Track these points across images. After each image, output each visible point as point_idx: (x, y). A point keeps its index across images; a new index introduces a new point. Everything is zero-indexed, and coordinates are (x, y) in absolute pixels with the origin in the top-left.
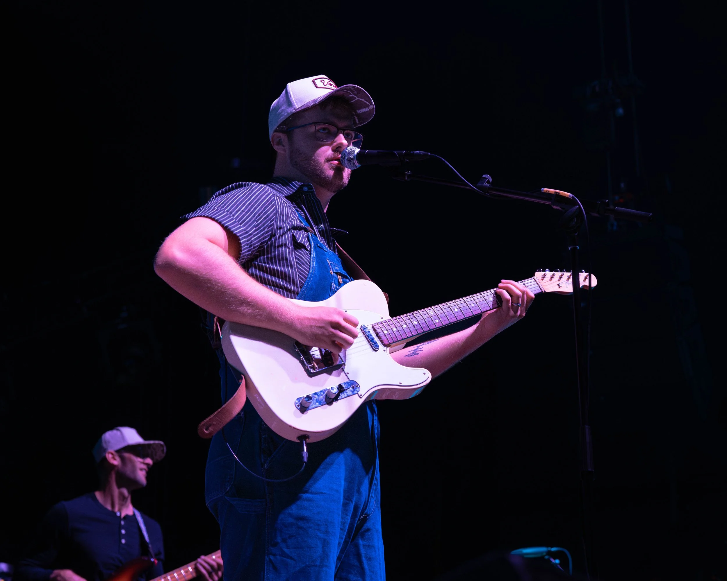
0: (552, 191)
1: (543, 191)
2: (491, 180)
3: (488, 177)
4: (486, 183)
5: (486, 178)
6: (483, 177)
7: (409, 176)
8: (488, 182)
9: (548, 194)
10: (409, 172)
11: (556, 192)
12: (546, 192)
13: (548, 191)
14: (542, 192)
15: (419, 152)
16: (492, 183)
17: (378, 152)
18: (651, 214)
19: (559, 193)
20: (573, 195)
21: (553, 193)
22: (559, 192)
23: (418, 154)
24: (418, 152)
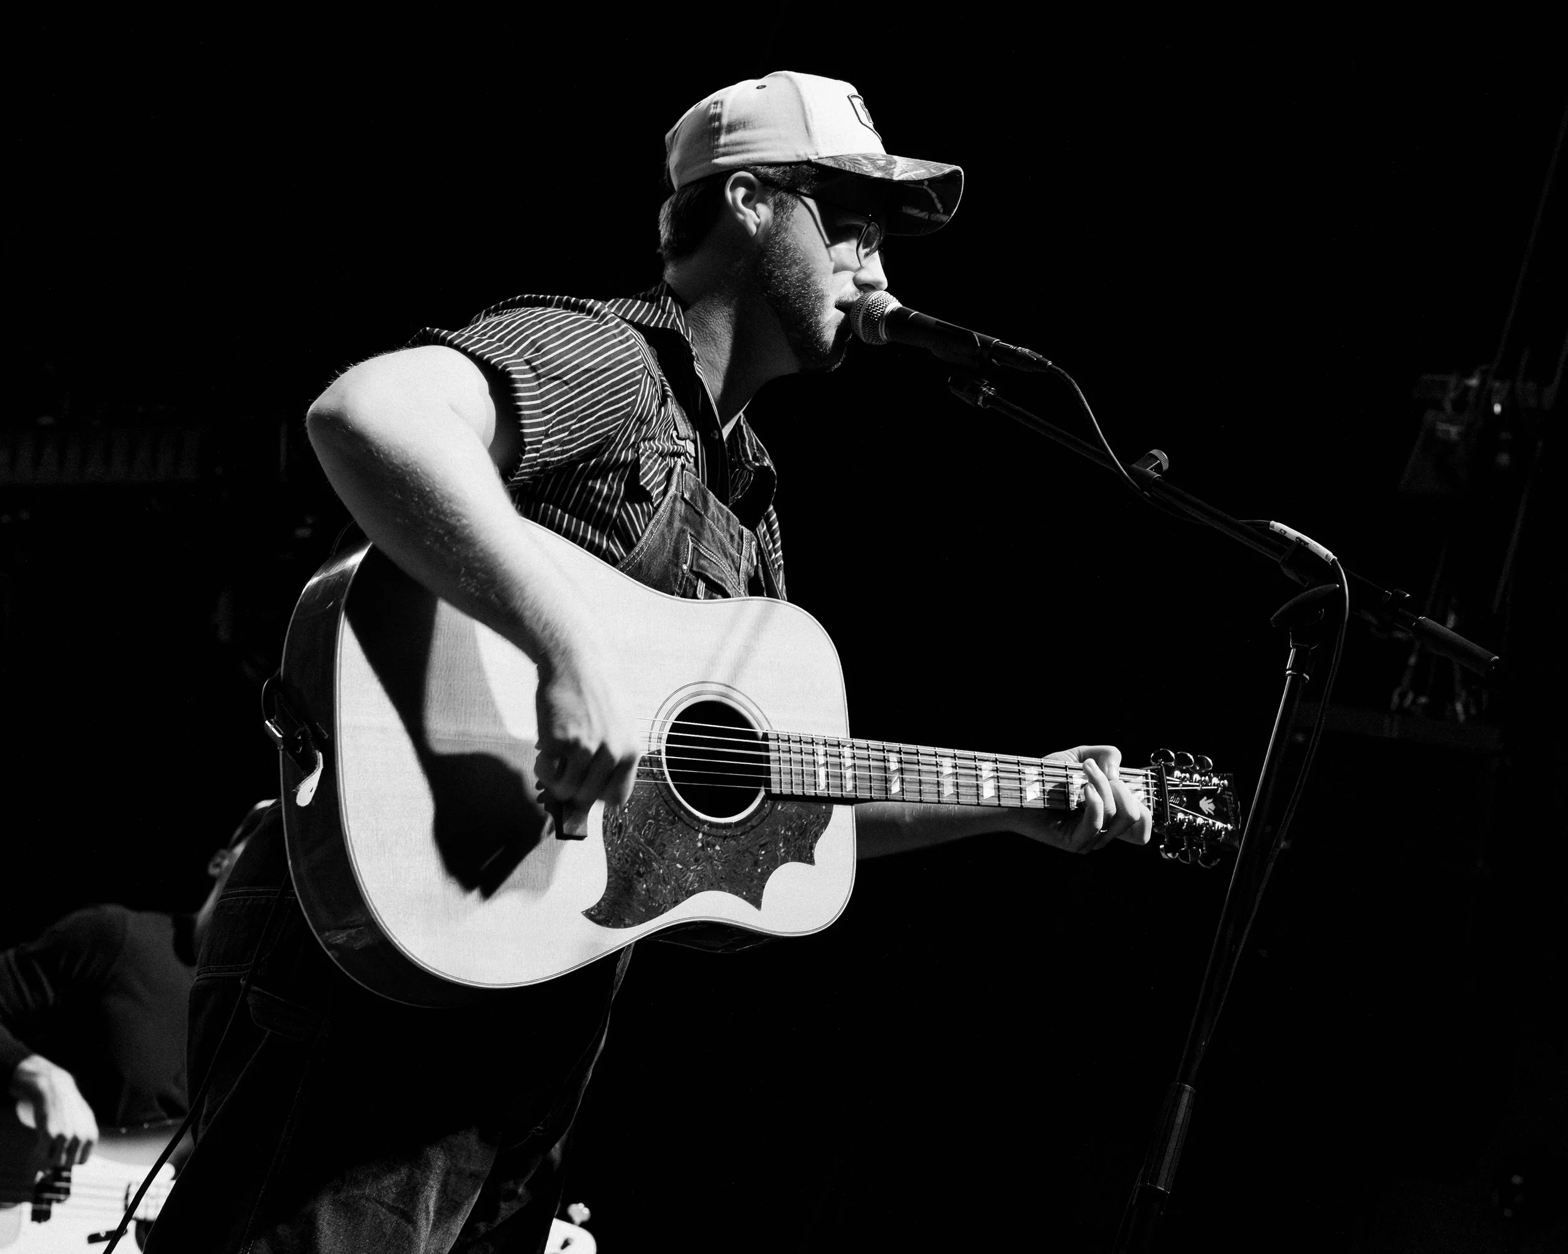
0: (1293, 533)
1: (1273, 527)
2: (1165, 466)
3: (1163, 457)
4: (1151, 469)
5: (1156, 458)
6: (1151, 452)
7: (988, 398)
8: (1158, 468)
9: (1281, 537)
10: (990, 390)
11: (1301, 540)
12: (1278, 531)
13: (1283, 532)
14: (1270, 529)
15: (1029, 353)
16: (1165, 475)
17: (937, 322)
18: (1497, 657)
19: (1308, 544)
20: (1336, 558)
21: (1294, 539)
22: (1308, 542)
23: (1024, 356)
24: (1027, 350)
